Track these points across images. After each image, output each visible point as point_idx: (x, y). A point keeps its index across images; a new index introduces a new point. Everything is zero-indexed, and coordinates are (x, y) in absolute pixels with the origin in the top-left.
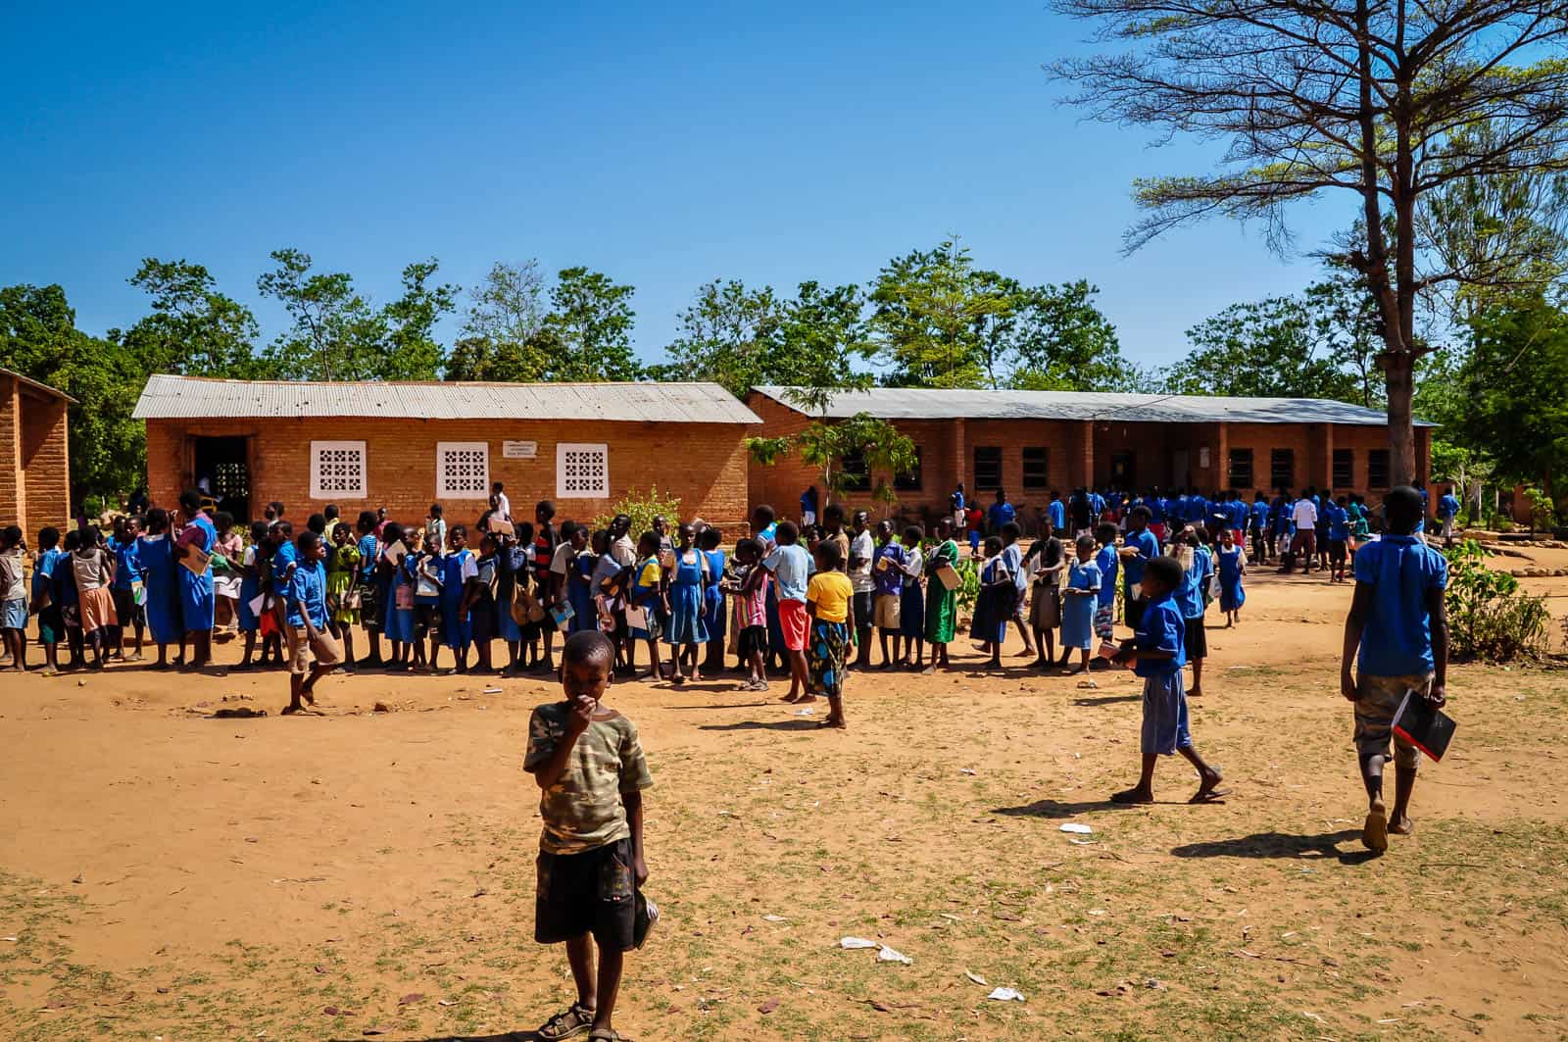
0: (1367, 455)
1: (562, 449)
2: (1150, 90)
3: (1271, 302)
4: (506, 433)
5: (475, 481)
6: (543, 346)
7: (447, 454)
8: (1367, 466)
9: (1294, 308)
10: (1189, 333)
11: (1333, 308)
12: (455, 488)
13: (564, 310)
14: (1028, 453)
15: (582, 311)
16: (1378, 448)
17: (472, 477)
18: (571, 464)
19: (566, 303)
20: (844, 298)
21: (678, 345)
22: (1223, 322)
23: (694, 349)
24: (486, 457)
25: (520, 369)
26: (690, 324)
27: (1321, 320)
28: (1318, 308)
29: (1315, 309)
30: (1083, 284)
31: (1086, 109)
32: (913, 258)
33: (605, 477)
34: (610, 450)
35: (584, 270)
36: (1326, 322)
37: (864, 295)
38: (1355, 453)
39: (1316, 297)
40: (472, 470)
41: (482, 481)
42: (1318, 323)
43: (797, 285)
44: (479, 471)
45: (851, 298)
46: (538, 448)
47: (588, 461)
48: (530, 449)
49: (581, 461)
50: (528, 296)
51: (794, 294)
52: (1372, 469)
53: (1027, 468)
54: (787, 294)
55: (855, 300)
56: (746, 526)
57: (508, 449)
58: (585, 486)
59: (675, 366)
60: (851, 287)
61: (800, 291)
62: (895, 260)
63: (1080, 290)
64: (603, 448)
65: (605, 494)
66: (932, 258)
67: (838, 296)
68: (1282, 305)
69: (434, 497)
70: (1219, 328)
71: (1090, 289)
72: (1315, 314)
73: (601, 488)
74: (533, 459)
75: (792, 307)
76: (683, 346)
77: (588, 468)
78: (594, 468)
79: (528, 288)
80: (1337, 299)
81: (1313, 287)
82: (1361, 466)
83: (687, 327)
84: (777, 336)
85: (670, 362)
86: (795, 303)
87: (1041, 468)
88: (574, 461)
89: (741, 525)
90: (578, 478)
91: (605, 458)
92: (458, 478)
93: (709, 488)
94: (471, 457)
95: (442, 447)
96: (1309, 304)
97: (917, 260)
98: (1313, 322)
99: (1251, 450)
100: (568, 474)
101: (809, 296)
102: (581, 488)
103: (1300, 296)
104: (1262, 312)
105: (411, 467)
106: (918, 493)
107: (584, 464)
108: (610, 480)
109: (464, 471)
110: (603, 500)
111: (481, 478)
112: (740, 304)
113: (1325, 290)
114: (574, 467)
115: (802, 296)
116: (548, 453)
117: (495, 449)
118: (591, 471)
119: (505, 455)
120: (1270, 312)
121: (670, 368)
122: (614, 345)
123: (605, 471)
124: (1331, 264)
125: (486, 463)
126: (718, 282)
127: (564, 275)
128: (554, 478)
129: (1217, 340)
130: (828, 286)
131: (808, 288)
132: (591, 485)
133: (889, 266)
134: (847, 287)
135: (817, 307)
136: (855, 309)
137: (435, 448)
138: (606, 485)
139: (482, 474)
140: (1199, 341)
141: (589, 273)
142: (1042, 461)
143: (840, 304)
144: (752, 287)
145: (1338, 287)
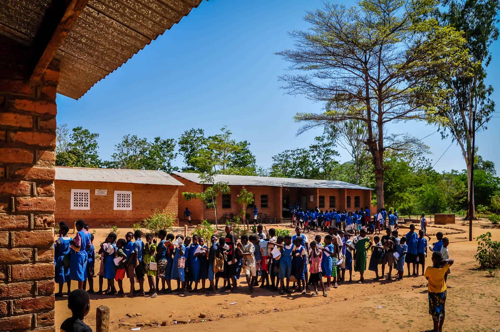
0: (354, 198)
1: (116, 193)
2: (308, 86)
3: (298, 150)
4: (96, 187)
5: (85, 203)
6: (74, 153)
7: (75, 193)
8: (354, 201)
9: (305, 152)
10: (273, 158)
11: (317, 152)
12: (77, 206)
13: (75, 142)
14: (263, 196)
15: (81, 142)
16: (357, 196)
17: (84, 202)
18: (119, 198)
19: (75, 139)
20: (169, 143)
21: (115, 155)
22: (283, 155)
23: (121, 157)
24: (89, 195)
25: (67, 161)
26: (119, 149)
27: (313, 155)
28: (312, 152)
29: (311, 152)
30: (246, 142)
31: (287, 90)
32: (192, 131)
33: (131, 203)
34: (133, 193)
35: (81, 128)
36: (315, 156)
37: (176, 142)
38: (351, 197)
39: (312, 149)
40: (84, 199)
41: (87, 203)
42: (312, 157)
43: (154, 138)
44: (86, 199)
45: (171, 143)
46: (108, 192)
47: (125, 197)
48: (105, 193)
49: (123, 197)
50: (63, 136)
51: (153, 141)
52: (356, 202)
53: (262, 201)
54: (151, 141)
55: (173, 144)
56: (177, 220)
57: (97, 192)
58: (124, 206)
59: (115, 163)
60: (172, 139)
61: (155, 140)
62: (186, 132)
63: (245, 144)
64: (130, 193)
65: (131, 209)
66: (198, 131)
67: (168, 142)
68: (302, 150)
69: (70, 209)
70: (282, 157)
71: (248, 144)
72: (312, 154)
73: (129, 207)
74: (106, 196)
75: (152, 145)
76: (117, 155)
77: (125, 199)
78: (127, 199)
79: (63, 133)
80: (318, 149)
81: (311, 146)
82: (353, 201)
83: (118, 150)
84: (147, 154)
85: (113, 161)
86: (153, 144)
87: (266, 201)
88: (120, 197)
89: (176, 220)
90: (121, 203)
91: (131, 196)
92: (78, 202)
93: (166, 207)
94: (84, 195)
95: (73, 191)
96: (310, 151)
97: (193, 131)
98: (311, 156)
99: (324, 196)
100: (118, 201)
101: (158, 141)
102: (122, 206)
103: (308, 149)
104: (296, 152)
105: (61, 198)
106: (230, 209)
107: (124, 198)
108: (132, 204)
109: (81, 200)
110: (130, 211)
111: (87, 202)
112: (137, 143)
113: (315, 147)
114: (120, 199)
115: (155, 142)
116: (111, 193)
117: (92, 192)
118: (126, 200)
119: (96, 194)
120: (298, 153)
121: (112, 163)
122: (92, 154)
123: (131, 201)
124: (317, 139)
125: (89, 197)
126: (129, 135)
127: (75, 130)
128: (113, 202)
129: (281, 160)
130: (164, 138)
131: (157, 140)
132: (126, 205)
133: (184, 133)
134: (171, 139)
135: (160, 145)
136: (173, 146)
137: (70, 191)
138: (131, 205)
139: (87, 201)
140: (275, 160)
141: (83, 129)
142: (266, 199)
143: (168, 145)
144: (140, 137)
145: (319, 146)
